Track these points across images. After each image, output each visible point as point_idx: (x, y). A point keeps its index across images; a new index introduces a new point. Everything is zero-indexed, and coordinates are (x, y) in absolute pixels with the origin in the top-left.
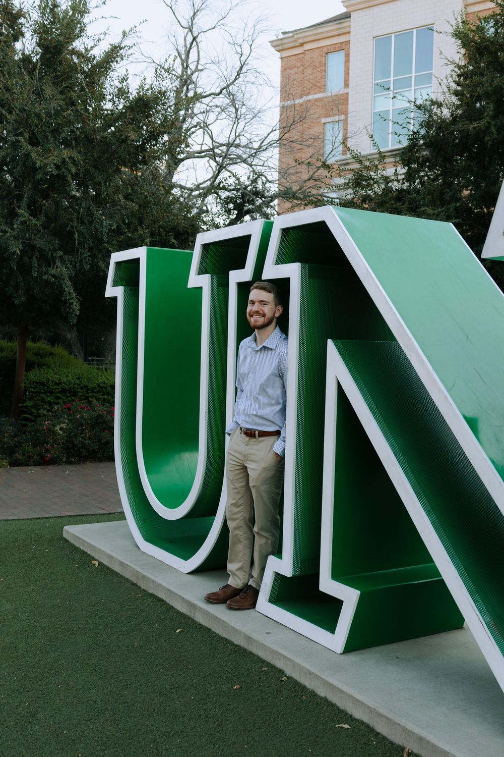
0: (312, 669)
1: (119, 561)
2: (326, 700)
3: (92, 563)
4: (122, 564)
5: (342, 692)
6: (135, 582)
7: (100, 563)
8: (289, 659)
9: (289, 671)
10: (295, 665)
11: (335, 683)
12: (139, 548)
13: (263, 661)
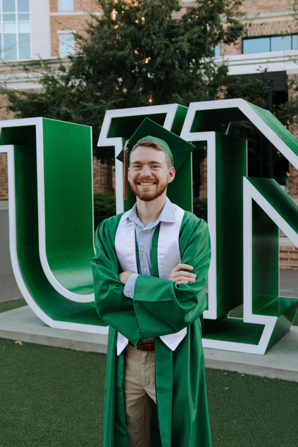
0: (263, 365)
1: (45, 336)
2: (276, 379)
3: (15, 343)
4: (49, 338)
5: (290, 372)
6: (67, 347)
7: (23, 342)
8: (241, 364)
9: (242, 371)
10: (246, 366)
11: (284, 368)
12: (48, 326)
13: (219, 370)
